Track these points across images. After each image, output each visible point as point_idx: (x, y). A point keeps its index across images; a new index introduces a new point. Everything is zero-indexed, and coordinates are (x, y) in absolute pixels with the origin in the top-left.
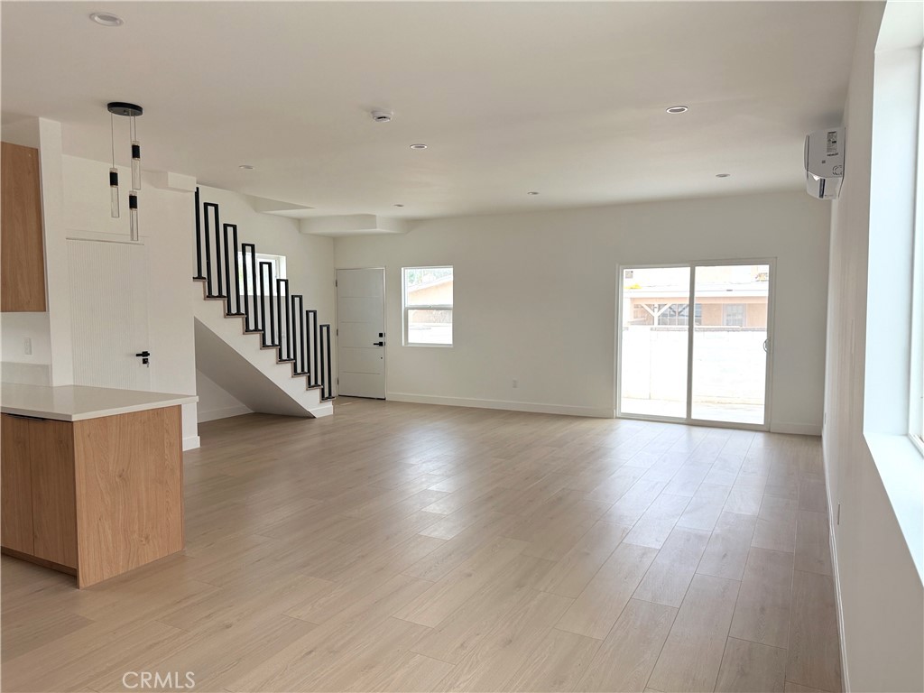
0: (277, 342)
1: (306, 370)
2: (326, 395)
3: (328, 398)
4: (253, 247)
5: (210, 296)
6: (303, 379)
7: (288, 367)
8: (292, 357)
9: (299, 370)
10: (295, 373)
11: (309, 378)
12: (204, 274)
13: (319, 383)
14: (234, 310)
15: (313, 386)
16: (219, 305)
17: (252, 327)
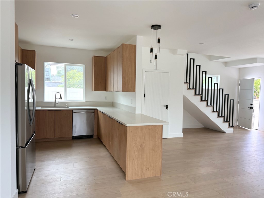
0: (212, 105)
1: (223, 115)
2: (231, 125)
3: (231, 126)
4: (206, 72)
5: (190, 89)
6: (222, 119)
7: (216, 114)
8: (218, 110)
9: (220, 115)
10: (219, 116)
11: (224, 118)
12: (188, 81)
13: (228, 120)
14: (197, 93)
15: (226, 122)
16: (192, 92)
17: (203, 99)
